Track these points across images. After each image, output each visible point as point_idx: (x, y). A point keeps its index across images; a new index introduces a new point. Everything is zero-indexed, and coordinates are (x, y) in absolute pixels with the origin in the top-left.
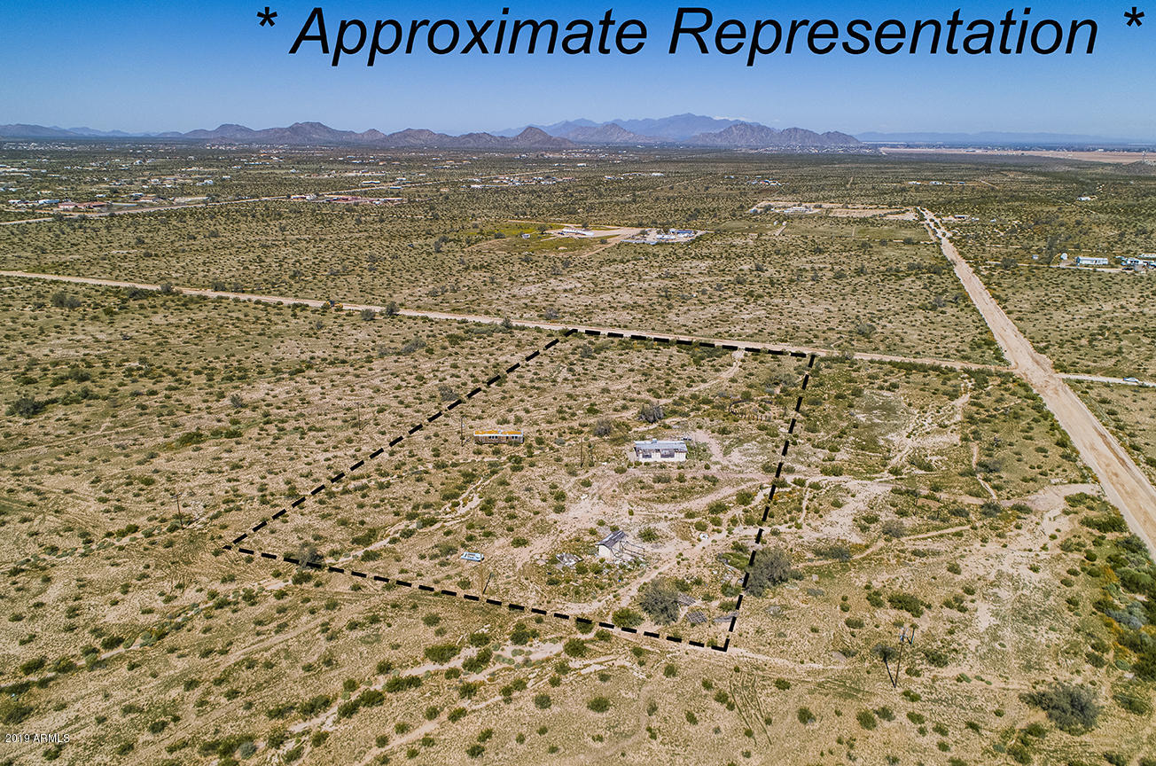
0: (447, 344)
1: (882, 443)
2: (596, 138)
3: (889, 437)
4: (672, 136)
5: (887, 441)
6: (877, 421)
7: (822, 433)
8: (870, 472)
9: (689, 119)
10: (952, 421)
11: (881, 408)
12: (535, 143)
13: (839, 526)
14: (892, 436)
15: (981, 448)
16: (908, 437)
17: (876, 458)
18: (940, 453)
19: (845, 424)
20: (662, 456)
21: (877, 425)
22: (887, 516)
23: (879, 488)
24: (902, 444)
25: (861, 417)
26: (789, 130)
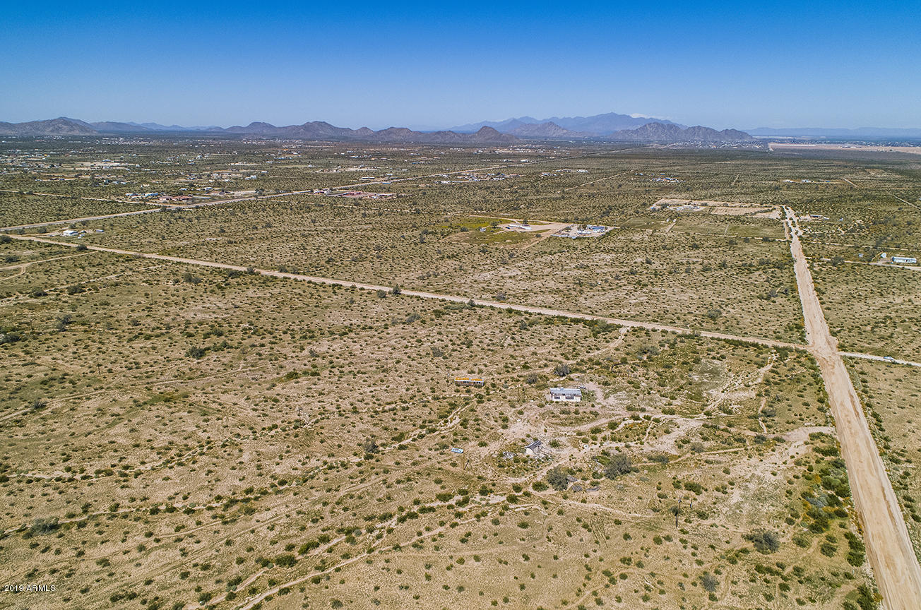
0: (434, 317)
1: (705, 395)
2: (536, 133)
3: (710, 391)
4: (596, 131)
5: (709, 394)
6: (705, 380)
7: (668, 388)
8: (692, 413)
9: (612, 117)
10: (755, 383)
11: (711, 372)
12: (489, 139)
13: (666, 445)
14: (713, 392)
15: (767, 401)
16: (723, 392)
17: (699, 404)
18: (740, 403)
19: (684, 382)
20: (566, 398)
21: (705, 383)
22: (696, 440)
23: (695, 424)
24: (717, 396)
25: (696, 378)
26: (694, 128)
